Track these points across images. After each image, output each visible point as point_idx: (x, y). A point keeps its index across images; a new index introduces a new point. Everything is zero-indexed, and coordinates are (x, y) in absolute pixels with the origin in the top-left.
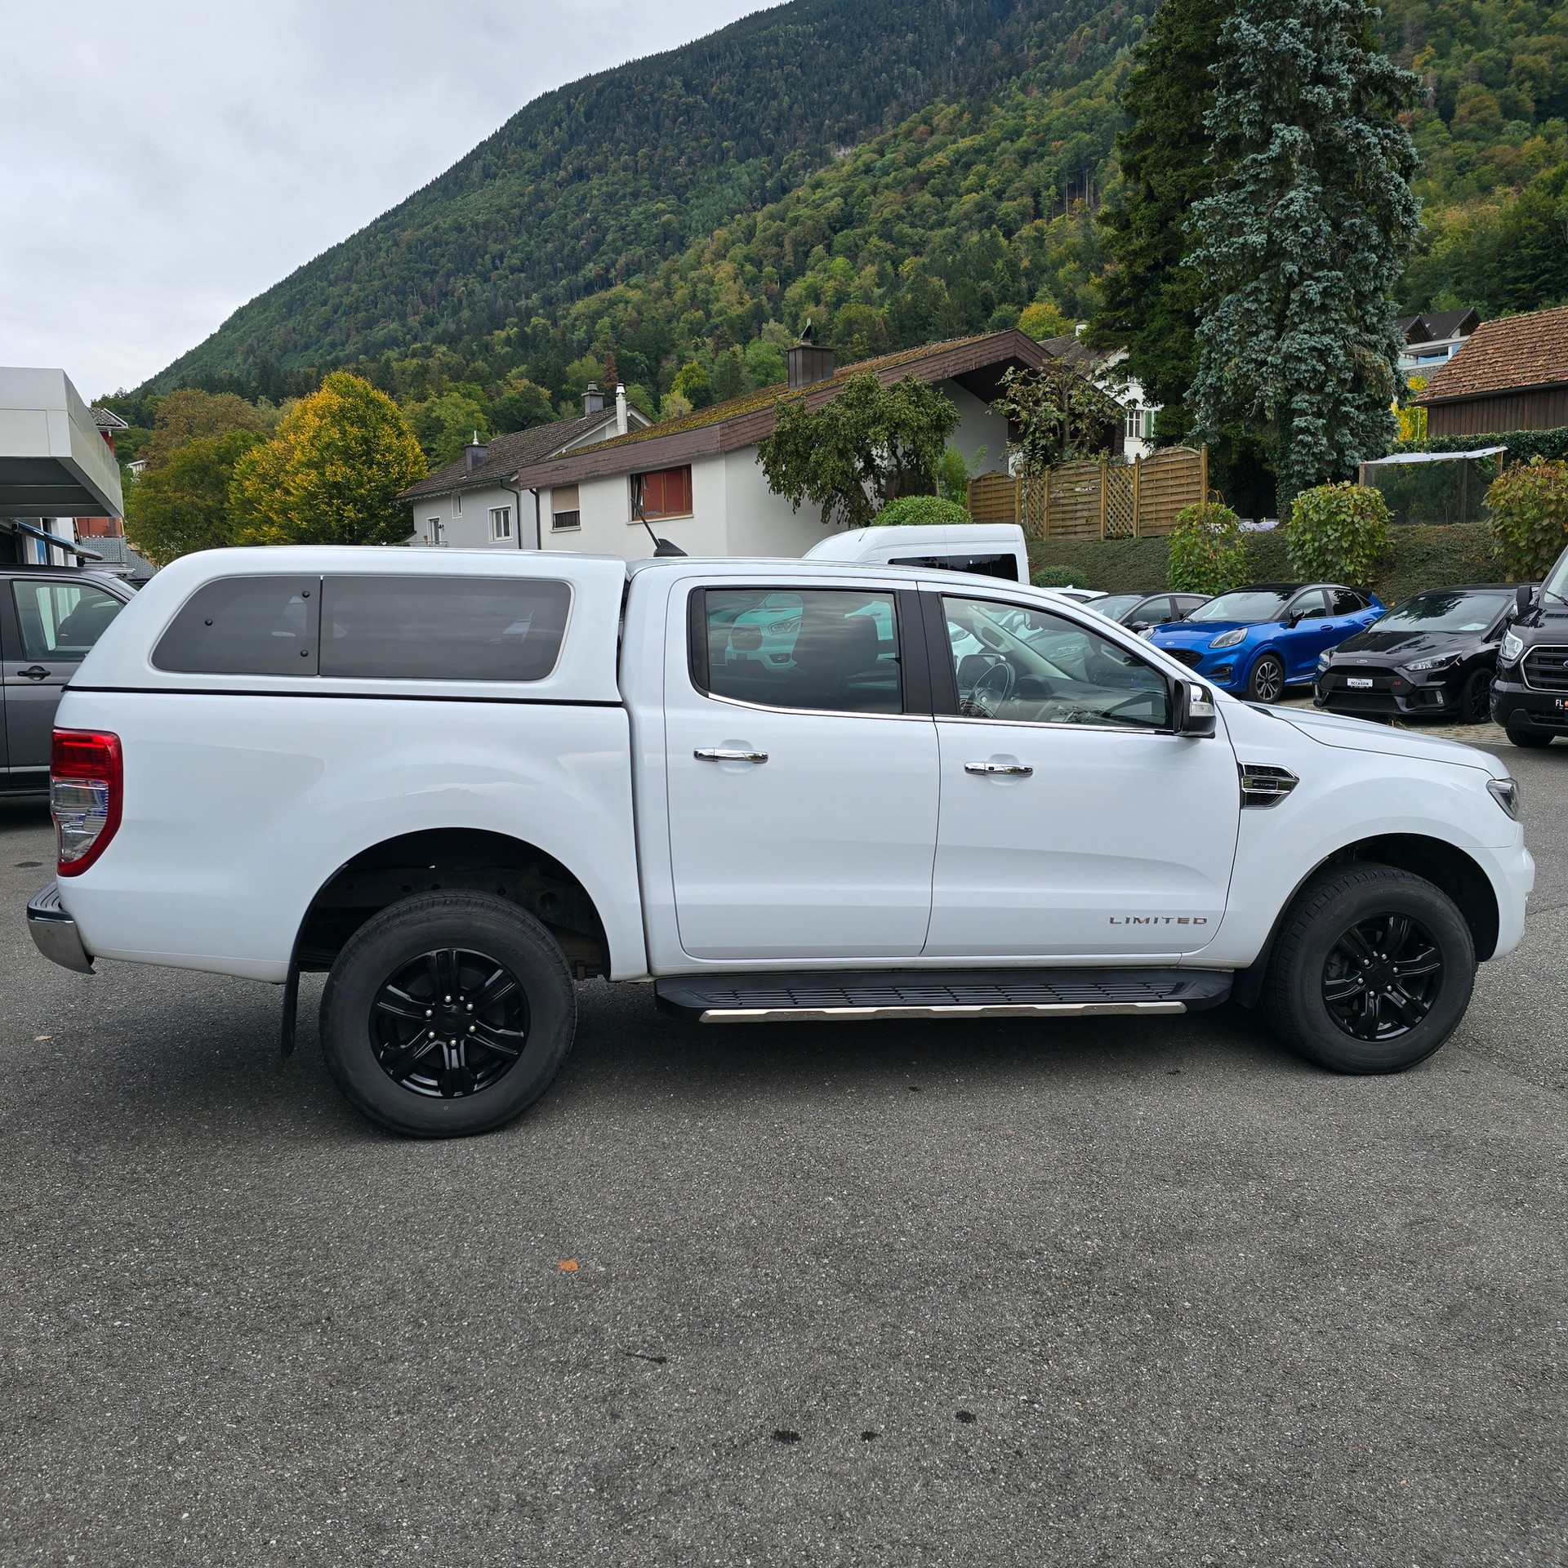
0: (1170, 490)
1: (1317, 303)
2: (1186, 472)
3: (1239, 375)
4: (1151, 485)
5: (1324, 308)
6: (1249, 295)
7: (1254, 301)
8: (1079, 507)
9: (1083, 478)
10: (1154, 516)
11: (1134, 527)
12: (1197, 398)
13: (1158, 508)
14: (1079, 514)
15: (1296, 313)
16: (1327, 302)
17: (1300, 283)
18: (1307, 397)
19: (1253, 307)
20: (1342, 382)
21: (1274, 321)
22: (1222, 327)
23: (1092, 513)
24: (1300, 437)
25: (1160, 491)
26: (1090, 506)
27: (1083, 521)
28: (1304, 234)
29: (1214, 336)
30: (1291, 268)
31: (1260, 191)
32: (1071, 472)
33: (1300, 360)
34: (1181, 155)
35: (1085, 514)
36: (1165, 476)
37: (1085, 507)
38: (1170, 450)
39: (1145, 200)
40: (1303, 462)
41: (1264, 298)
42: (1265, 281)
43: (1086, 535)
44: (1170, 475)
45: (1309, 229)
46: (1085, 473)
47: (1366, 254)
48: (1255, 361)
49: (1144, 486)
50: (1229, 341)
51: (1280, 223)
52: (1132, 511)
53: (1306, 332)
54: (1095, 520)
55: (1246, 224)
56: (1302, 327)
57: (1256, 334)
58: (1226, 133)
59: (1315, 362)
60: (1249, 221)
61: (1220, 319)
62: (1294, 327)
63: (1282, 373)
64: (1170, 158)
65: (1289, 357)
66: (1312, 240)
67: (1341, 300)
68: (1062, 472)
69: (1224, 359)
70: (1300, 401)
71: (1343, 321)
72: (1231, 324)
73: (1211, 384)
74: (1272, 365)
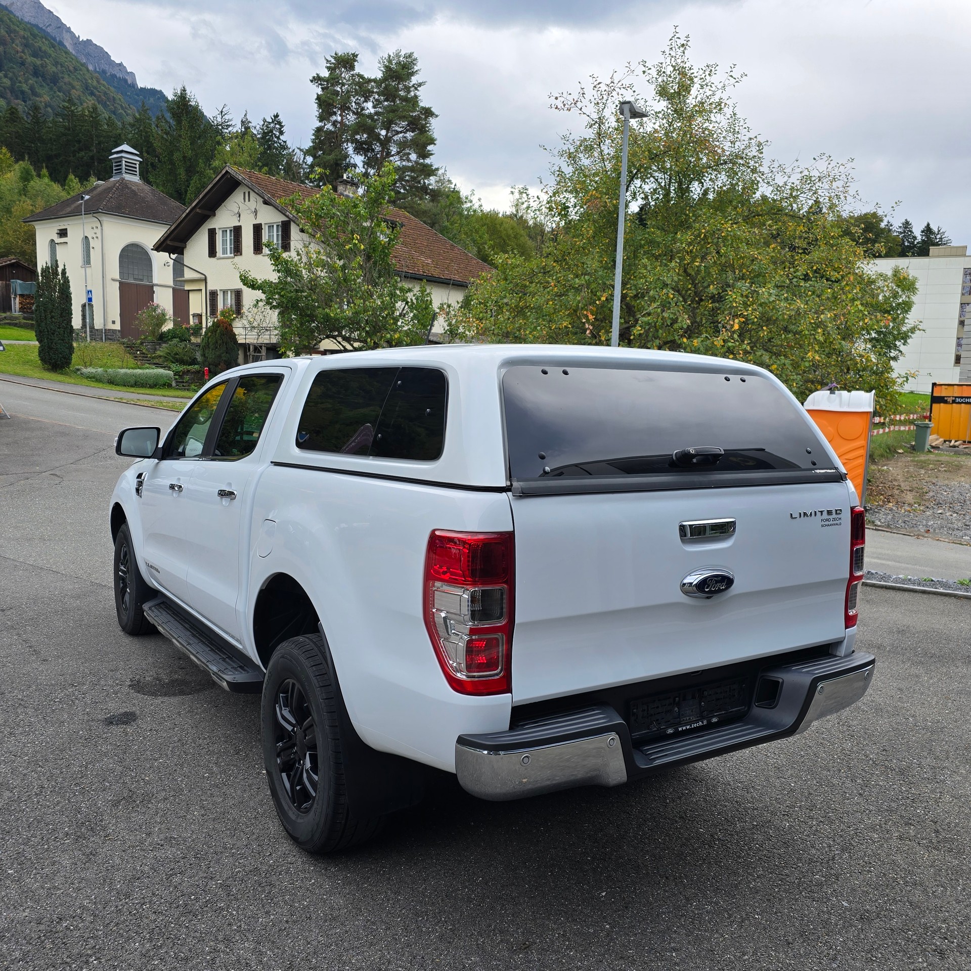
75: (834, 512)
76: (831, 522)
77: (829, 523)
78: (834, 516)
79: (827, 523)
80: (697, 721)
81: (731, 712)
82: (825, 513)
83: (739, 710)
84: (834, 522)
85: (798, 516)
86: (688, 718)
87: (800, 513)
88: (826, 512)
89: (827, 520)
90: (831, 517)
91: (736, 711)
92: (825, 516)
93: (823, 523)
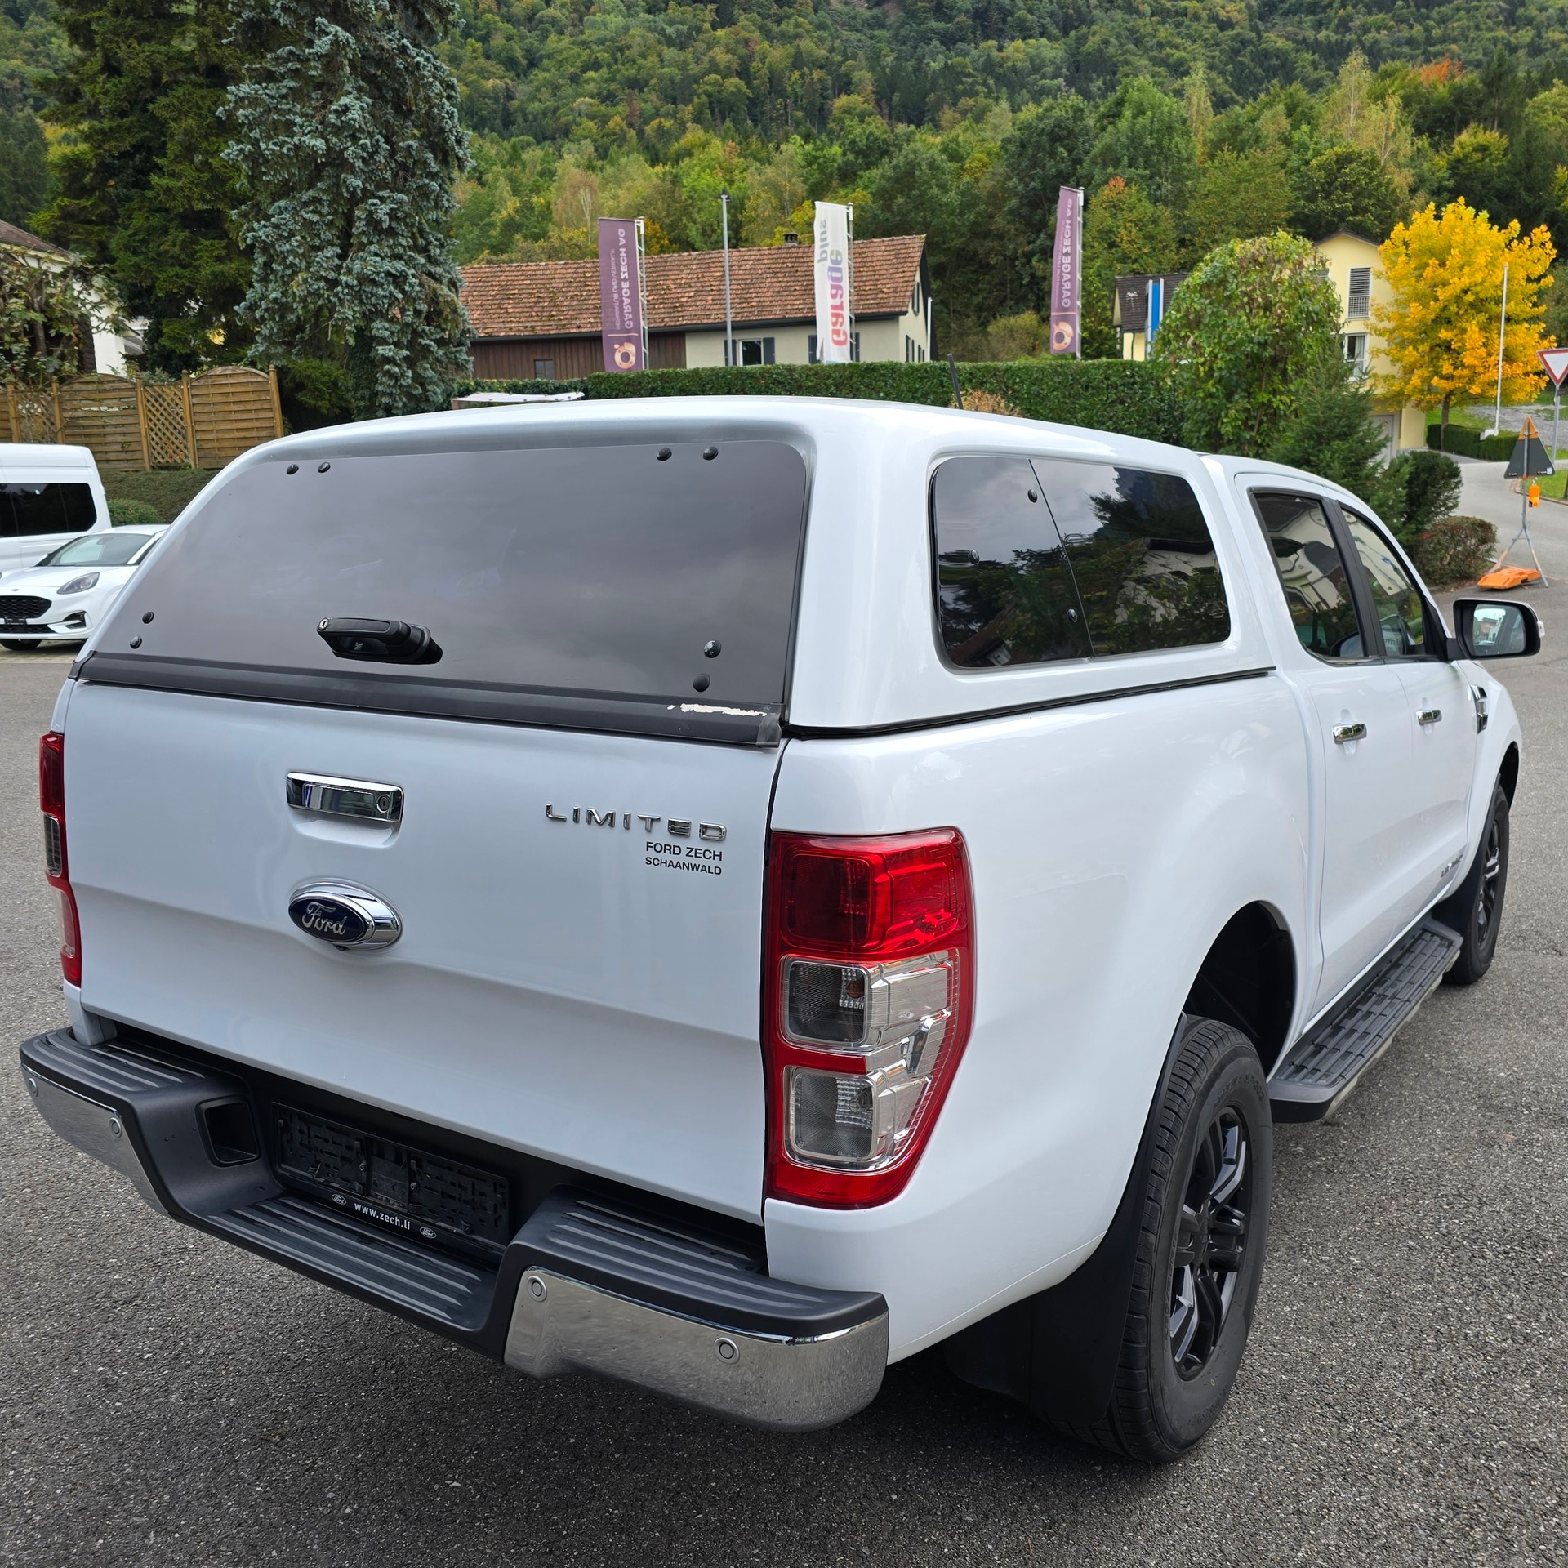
0: (233, 416)
1: (385, 226)
2: (252, 397)
3: (309, 292)
4: (207, 409)
5: (391, 232)
6: (306, 204)
7: (314, 212)
8: (108, 430)
9: (109, 395)
10: (216, 444)
11: (191, 455)
12: (258, 314)
13: (220, 436)
14: (110, 439)
15: (363, 232)
16: (394, 225)
17: (363, 200)
18: (387, 325)
19: (315, 218)
20: (417, 313)
21: (339, 238)
22: (281, 235)
23: (128, 438)
24: (387, 367)
25: (220, 417)
26: (124, 429)
27: (118, 447)
28: (364, 147)
29: (273, 245)
30: (355, 182)
31: (300, 90)
32: (91, 387)
33: (374, 282)
34: (146, 28)
35: (119, 438)
36: (225, 399)
37: (118, 430)
38: (229, 370)
39: (102, 71)
40: (391, 394)
41: (325, 210)
42: (324, 191)
43: (123, 464)
44: (231, 399)
45: (368, 142)
46: (114, 390)
47: (427, 181)
48: (326, 279)
49: (197, 409)
50: (291, 252)
51: (337, 131)
52: (184, 438)
53: (376, 254)
54: (134, 447)
55: (295, 125)
56: (373, 248)
57: (320, 249)
58: (251, 15)
59: (392, 288)
60: (298, 120)
61: (277, 226)
62: (362, 247)
63: (358, 296)
64: (133, 28)
65: (363, 279)
66: (371, 155)
67: (406, 225)
68: (77, 387)
69: (288, 272)
70: (379, 328)
71: (410, 248)
72: (292, 234)
73: (275, 300)
74: (347, 286)
75: (695, 831)
76: (682, 858)
77: (675, 859)
78: (694, 840)
79: (667, 856)
80: (393, 1212)
81: (474, 1240)
82: (663, 827)
83: (492, 1247)
84: (693, 861)
85: (570, 816)
86: (385, 1197)
87: (576, 811)
88: (664, 825)
89: (665, 848)
90: (683, 843)
91: (483, 1244)
92: (661, 835)
93: (652, 853)
